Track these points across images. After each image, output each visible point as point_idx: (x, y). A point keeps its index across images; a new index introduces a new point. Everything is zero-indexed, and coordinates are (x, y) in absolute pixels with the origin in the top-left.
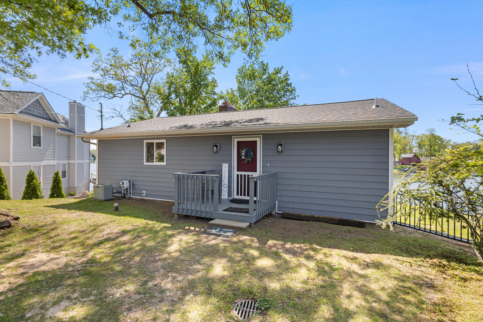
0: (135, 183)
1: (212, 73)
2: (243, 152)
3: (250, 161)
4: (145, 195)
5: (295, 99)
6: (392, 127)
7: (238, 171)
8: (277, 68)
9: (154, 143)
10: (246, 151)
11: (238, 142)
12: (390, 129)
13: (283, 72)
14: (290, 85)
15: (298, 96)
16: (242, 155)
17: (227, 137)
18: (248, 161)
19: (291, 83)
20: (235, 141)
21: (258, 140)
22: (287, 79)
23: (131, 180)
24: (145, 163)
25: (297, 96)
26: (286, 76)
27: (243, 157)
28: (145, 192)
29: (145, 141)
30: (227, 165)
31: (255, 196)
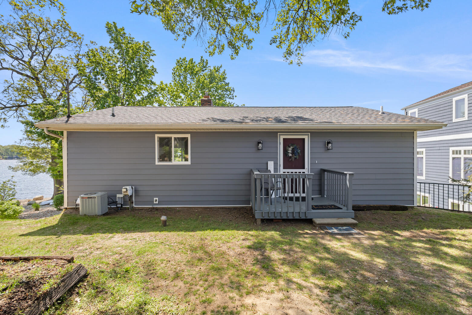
0: (140, 188)
1: (151, 60)
2: (290, 150)
3: (298, 158)
4: (157, 202)
5: (233, 99)
6: (416, 130)
7: (284, 168)
8: (217, 66)
9: (171, 138)
10: (293, 149)
11: (284, 139)
12: (415, 132)
13: (222, 71)
14: (227, 84)
15: (236, 96)
16: (289, 153)
17: (273, 134)
18: (295, 158)
19: (229, 83)
20: (282, 138)
21: (306, 137)
22: (224, 78)
23: (133, 185)
24: (157, 163)
25: (234, 96)
26: (223, 75)
27: (290, 155)
28: (157, 199)
29: (157, 136)
30: (272, 162)
31: (304, 192)
